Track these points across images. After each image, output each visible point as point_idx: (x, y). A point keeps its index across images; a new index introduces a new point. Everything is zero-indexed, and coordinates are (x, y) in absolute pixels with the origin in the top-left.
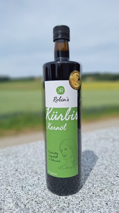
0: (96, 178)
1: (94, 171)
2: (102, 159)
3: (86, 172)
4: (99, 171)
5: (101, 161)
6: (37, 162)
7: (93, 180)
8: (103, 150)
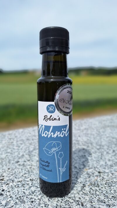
0: (112, 192)
1: (105, 177)
2: (114, 154)
3: (92, 178)
4: (114, 177)
5: (113, 158)
6: (8, 159)
7: (107, 195)
8: (112, 141)
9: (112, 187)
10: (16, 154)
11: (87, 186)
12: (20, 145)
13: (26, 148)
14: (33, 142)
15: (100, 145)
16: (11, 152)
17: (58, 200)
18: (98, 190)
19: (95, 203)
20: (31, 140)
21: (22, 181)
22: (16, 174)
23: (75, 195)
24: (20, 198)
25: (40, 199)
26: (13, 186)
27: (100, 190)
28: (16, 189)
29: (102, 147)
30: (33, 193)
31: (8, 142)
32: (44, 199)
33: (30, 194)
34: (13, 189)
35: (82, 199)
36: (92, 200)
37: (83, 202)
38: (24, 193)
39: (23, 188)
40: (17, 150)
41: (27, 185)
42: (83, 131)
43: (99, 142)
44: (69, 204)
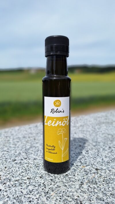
0: (110, 189)
1: (102, 174)
2: (110, 150)
3: (89, 175)
5: (110, 154)
6: (4, 157)
7: (106, 192)
8: (108, 138)
9: (110, 185)
10: (13, 152)
11: (85, 184)
12: (16, 143)
13: (23, 146)
14: (29, 139)
15: (96, 142)
16: (7, 150)
17: (57, 199)
18: (96, 188)
19: (94, 201)
20: (28, 138)
21: (19, 180)
22: (13, 173)
23: (73, 193)
24: (17, 198)
25: (38, 198)
26: (10, 185)
27: (98, 187)
28: (13, 189)
29: (98, 144)
30: (31, 193)
31: (4, 140)
32: (42, 198)
33: (28, 194)
34: (10, 189)
35: (81, 197)
36: (90, 198)
37: (82, 201)
38: (22, 192)
39: (20, 187)
40: (13, 148)
41: (24, 184)
42: (79, 128)
43: (95, 138)
44: (68, 202)
